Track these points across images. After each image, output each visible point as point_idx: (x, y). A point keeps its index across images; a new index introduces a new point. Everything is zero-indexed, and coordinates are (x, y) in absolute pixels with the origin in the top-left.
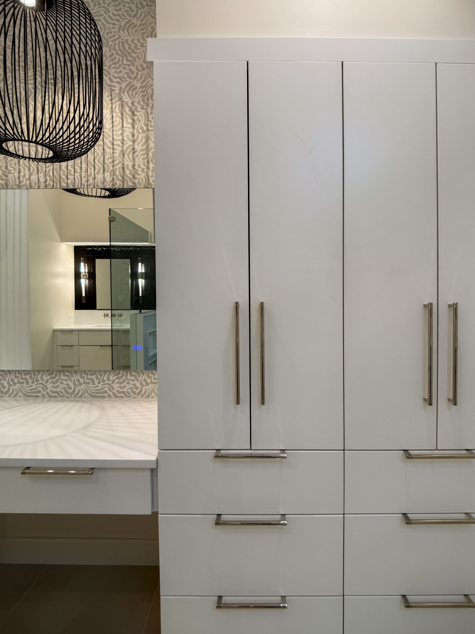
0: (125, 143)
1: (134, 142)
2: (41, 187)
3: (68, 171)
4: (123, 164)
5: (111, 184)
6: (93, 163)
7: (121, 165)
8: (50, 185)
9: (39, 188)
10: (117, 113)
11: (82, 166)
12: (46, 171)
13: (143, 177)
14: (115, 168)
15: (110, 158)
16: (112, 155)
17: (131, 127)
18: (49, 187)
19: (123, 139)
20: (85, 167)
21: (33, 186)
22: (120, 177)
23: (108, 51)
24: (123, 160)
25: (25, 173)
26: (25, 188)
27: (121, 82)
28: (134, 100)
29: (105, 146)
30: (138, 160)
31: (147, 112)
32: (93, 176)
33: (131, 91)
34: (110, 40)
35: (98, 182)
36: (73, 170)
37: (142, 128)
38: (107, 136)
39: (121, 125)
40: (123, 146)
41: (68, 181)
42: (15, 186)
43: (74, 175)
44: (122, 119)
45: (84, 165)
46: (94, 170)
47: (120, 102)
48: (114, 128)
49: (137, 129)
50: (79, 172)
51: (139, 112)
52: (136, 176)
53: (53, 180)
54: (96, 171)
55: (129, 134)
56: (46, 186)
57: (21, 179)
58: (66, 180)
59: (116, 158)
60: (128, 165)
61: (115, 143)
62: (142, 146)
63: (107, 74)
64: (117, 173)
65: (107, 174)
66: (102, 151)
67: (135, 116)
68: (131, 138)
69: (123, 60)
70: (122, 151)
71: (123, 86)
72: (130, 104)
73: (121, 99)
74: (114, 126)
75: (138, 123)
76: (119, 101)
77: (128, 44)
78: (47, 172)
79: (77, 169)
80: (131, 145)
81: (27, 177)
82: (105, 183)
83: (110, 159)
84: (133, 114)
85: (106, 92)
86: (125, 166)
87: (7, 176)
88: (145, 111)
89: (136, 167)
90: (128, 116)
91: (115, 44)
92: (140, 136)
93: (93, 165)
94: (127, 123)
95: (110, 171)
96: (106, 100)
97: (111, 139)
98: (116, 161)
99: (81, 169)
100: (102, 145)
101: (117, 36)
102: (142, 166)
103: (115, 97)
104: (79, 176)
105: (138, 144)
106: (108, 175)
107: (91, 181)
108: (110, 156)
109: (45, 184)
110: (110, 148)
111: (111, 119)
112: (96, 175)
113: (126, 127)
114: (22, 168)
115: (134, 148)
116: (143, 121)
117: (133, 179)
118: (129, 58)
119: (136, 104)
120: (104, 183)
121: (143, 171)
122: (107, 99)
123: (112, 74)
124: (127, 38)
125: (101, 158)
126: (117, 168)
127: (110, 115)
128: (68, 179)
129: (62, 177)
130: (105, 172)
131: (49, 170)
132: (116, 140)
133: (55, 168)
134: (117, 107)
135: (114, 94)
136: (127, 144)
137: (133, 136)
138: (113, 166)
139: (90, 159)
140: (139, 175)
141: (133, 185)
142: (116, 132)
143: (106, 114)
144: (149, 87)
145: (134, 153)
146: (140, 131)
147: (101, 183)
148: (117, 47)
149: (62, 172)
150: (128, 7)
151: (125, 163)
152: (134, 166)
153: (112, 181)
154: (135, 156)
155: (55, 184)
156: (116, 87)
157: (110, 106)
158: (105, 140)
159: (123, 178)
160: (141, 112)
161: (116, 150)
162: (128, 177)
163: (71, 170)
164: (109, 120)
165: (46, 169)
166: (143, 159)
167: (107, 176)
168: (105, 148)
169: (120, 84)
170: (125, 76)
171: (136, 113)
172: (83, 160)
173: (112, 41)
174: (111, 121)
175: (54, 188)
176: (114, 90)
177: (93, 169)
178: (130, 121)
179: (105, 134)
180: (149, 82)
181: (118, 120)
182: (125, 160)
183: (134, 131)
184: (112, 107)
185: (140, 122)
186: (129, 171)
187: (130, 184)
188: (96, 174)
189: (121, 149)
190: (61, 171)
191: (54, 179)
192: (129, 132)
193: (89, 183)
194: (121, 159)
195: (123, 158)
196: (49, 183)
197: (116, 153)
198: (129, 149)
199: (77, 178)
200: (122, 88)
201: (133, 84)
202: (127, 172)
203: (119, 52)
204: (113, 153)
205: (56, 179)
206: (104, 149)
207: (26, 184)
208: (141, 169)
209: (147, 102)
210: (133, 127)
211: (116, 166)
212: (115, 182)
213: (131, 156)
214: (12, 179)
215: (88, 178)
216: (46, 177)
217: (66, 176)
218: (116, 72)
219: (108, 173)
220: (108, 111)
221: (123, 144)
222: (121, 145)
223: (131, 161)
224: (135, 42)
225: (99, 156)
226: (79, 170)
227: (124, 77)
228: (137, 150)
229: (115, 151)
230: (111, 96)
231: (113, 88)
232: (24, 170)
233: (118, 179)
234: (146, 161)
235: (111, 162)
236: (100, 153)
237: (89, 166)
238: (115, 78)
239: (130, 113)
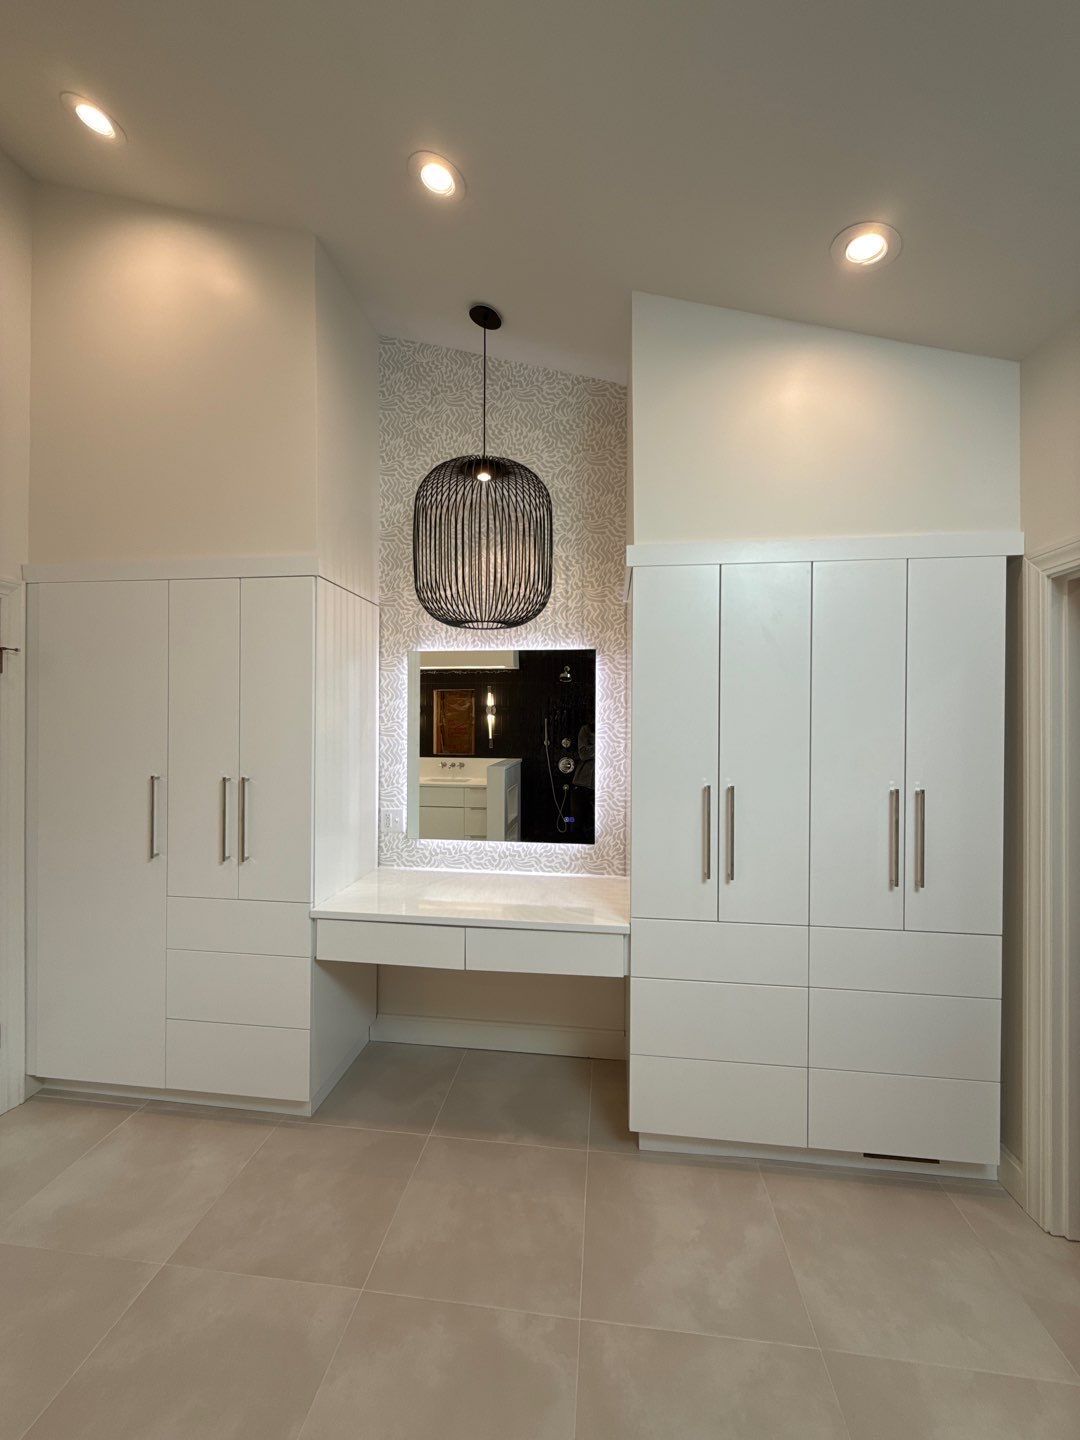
1: (568, 599)
37: (576, 584)
40: (556, 604)
60: (560, 624)
72: (564, 559)
77: (562, 493)
80: (564, 603)
94: (561, 579)
105: (573, 601)
115: (567, 606)
152: (567, 625)
178: (563, 576)
183: (567, 588)
185: (574, 576)
224: (570, 490)
239: (564, 569)
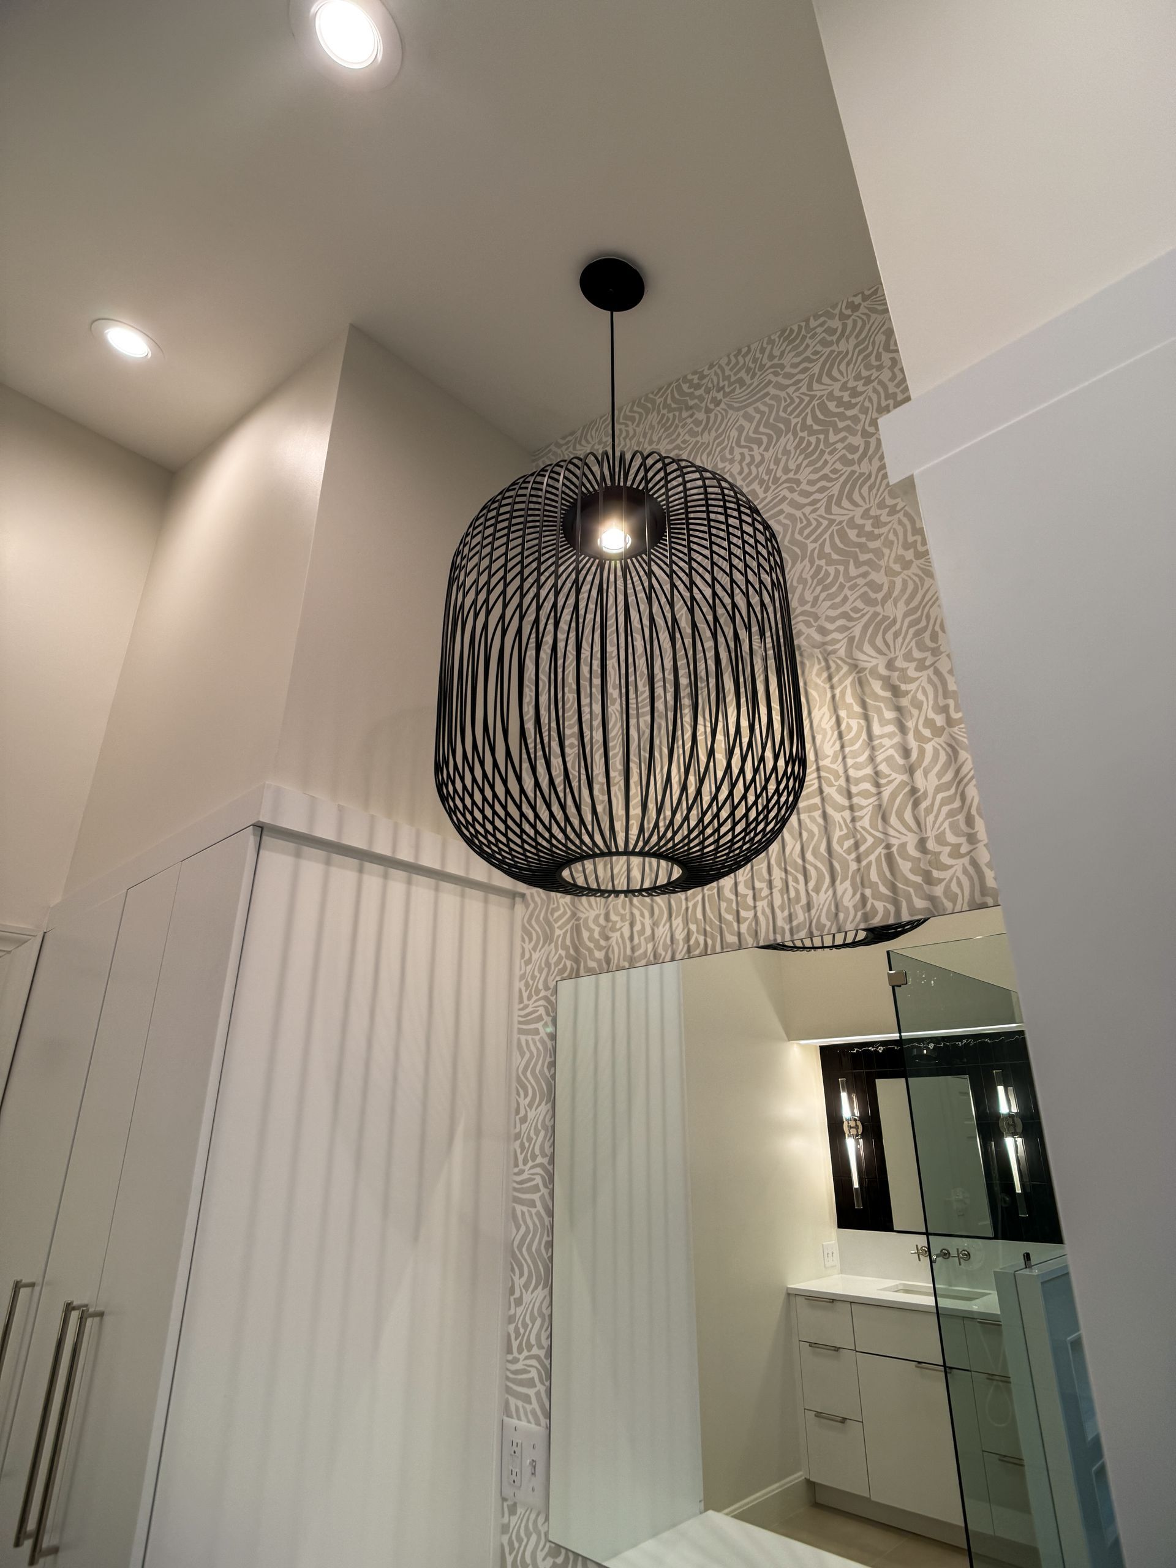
0: (883, 781)
1: (911, 771)
2: (678, 957)
3: (739, 898)
4: (888, 846)
5: (859, 914)
6: (800, 861)
7: (880, 850)
8: (699, 944)
9: (673, 959)
10: (849, 707)
11: (772, 878)
12: (687, 909)
13: (960, 874)
14: (864, 863)
15: (845, 838)
16: (850, 825)
17: (897, 731)
18: (697, 952)
19: (877, 773)
20: (781, 878)
21: (661, 955)
22: (883, 889)
23: (808, 566)
24: (886, 834)
25: (643, 925)
26: (643, 962)
27: (850, 624)
28: (892, 655)
29: (827, 806)
30: (934, 822)
31: (937, 672)
32: (804, 901)
33: (880, 634)
34: (808, 542)
35: (819, 917)
36: (750, 893)
38: (829, 776)
39: (864, 736)
40: (879, 793)
41: (741, 926)
42: (624, 960)
43: (755, 907)
44: (866, 718)
45: (778, 874)
46: (806, 883)
47: (854, 674)
48: (847, 750)
49: (917, 731)
50: (767, 896)
51: (913, 680)
52: (936, 874)
53: (705, 930)
54: (811, 885)
55: (891, 752)
56: (689, 951)
57: (636, 941)
58: (735, 924)
59: (863, 832)
60: (903, 846)
61: (854, 790)
62: (940, 776)
63: (811, 620)
64: (874, 876)
65: (844, 887)
66: (821, 821)
67: (904, 697)
68: (901, 761)
69: (846, 570)
70: (880, 806)
71: (857, 631)
72: (882, 671)
73: (856, 666)
74: (846, 743)
75: (915, 712)
76: (851, 673)
77: (855, 526)
78: (690, 910)
79: (761, 889)
80: (903, 784)
81: (648, 932)
82: (841, 916)
83: (848, 839)
84: (896, 691)
85: (813, 665)
86: (894, 849)
87: (607, 938)
88: (930, 671)
89: (931, 845)
90: (882, 705)
91: (822, 545)
92: (929, 748)
93: (801, 869)
94: (883, 723)
95: (850, 875)
96: (816, 684)
97: (842, 782)
98: (865, 840)
99: (770, 885)
100: (820, 805)
101: (825, 523)
102: (951, 838)
103: (839, 668)
104: (768, 906)
105: (926, 774)
106: (846, 890)
107: (801, 916)
108: (845, 831)
109: (686, 946)
110: (842, 809)
111: (835, 727)
112: (812, 894)
113: (881, 737)
114: (636, 912)
115: (914, 790)
116: (931, 702)
117: (925, 886)
118: (863, 557)
119: (900, 663)
120: (836, 915)
121: (955, 853)
122: (819, 681)
123: (824, 615)
124: (850, 516)
125: (819, 842)
126: (869, 864)
127: (831, 718)
128: (741, 920)
129: (724, 918)
130: (838, 882)
131: (695, 906)
132: (858, 781)
133: (708, 895)
134: (849, 691)
135: (834, 661)
136: (891, 782)
137: (906, 753)
138: (858, 860)
139: (791, 853)
140: (947, 868)
141: (931, 907)
142: (853, 758)
143: (821, 721)
144: (930, 603)
145: (916, 805)
146: (927, 733)
147: (828, 919)
148: (828, 549)
149: (724, 905)
150: (843, 448)
151: (893, 841)
153: (860, 905)
154: (923, 814)
155: (710, 942)
156: (839, 641)
157: (829, 695)
158: (827, 790)
159: (893, 888)
160: (919, 681)
161: (862, 808)
162: (907, 882)
163: (747, 895)
164: (829, 732)
165: (687, 904)
166: (951, 814)
167: (844, 893)
168: (830, 811)
169: (847, 628)
170: (859, 604)
171: (903, 687)
172: (773, 861)
173: (815, 541)
174: (836, 733)
175: (709, 952)
176: (834, 652)
177: (801, 878)
178: (889, 715)
179: (823, 774)
180: (928, 590)
181: (853, 725)
182: (892, 832)
183: (905, 740)
184: (833, 697)
185: (920, 707)
186: (909, 865)
187: (920, 903)
188: (810, 892)
189: (876, 803)
190: (722, 903)
191: (708, 928)
192: (891, 747)
193: (795, 923)
194: (878, 831)
195: (884, 828)
196: (697, 941)
197: (862, 817)
198: (901, 795)
199: (763, 912)
200: (854, 637)
201: (883, 616)
202: (905, 866)
203: (835, 556)
204: (853, 820)
205: (711, 928)
206: (825, 815)
207: (646, 952)
208: (948, 849)
209: (933, 645)
210: (902, 729)
211: (868, 856)
212: (869, 906)
213: (908, 815)
214: (617, 943)
215: (792, 910)
216: (687, 924)
217: (735, 913)
218: (833, 607)
219: (848, 883)
220: (825, 709)
221: (877, 785)
222: (873, 790)
223: (910, 830)
225: (816, 839)
226: (765, 892)
227: (856, 610)
228: (925, 793)
229: (856, 814)
230: (828, 667)
231: (830, 648)
232: (642, 915)
233: (877, 896)
234: (961, 818)
235: (849, 848)
236: (816, 830)
237: (792, 874)
238: (832, 620)
239: (888, 694)
